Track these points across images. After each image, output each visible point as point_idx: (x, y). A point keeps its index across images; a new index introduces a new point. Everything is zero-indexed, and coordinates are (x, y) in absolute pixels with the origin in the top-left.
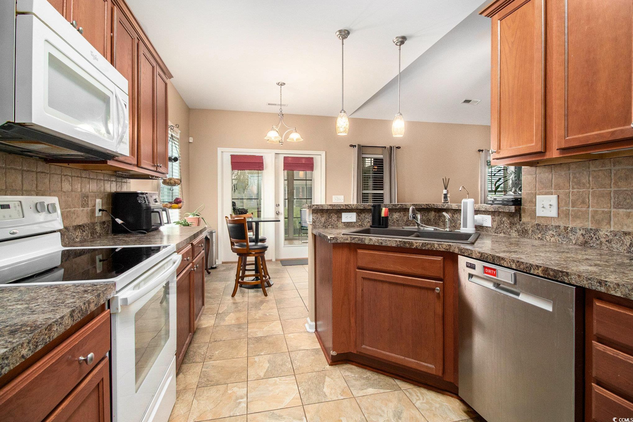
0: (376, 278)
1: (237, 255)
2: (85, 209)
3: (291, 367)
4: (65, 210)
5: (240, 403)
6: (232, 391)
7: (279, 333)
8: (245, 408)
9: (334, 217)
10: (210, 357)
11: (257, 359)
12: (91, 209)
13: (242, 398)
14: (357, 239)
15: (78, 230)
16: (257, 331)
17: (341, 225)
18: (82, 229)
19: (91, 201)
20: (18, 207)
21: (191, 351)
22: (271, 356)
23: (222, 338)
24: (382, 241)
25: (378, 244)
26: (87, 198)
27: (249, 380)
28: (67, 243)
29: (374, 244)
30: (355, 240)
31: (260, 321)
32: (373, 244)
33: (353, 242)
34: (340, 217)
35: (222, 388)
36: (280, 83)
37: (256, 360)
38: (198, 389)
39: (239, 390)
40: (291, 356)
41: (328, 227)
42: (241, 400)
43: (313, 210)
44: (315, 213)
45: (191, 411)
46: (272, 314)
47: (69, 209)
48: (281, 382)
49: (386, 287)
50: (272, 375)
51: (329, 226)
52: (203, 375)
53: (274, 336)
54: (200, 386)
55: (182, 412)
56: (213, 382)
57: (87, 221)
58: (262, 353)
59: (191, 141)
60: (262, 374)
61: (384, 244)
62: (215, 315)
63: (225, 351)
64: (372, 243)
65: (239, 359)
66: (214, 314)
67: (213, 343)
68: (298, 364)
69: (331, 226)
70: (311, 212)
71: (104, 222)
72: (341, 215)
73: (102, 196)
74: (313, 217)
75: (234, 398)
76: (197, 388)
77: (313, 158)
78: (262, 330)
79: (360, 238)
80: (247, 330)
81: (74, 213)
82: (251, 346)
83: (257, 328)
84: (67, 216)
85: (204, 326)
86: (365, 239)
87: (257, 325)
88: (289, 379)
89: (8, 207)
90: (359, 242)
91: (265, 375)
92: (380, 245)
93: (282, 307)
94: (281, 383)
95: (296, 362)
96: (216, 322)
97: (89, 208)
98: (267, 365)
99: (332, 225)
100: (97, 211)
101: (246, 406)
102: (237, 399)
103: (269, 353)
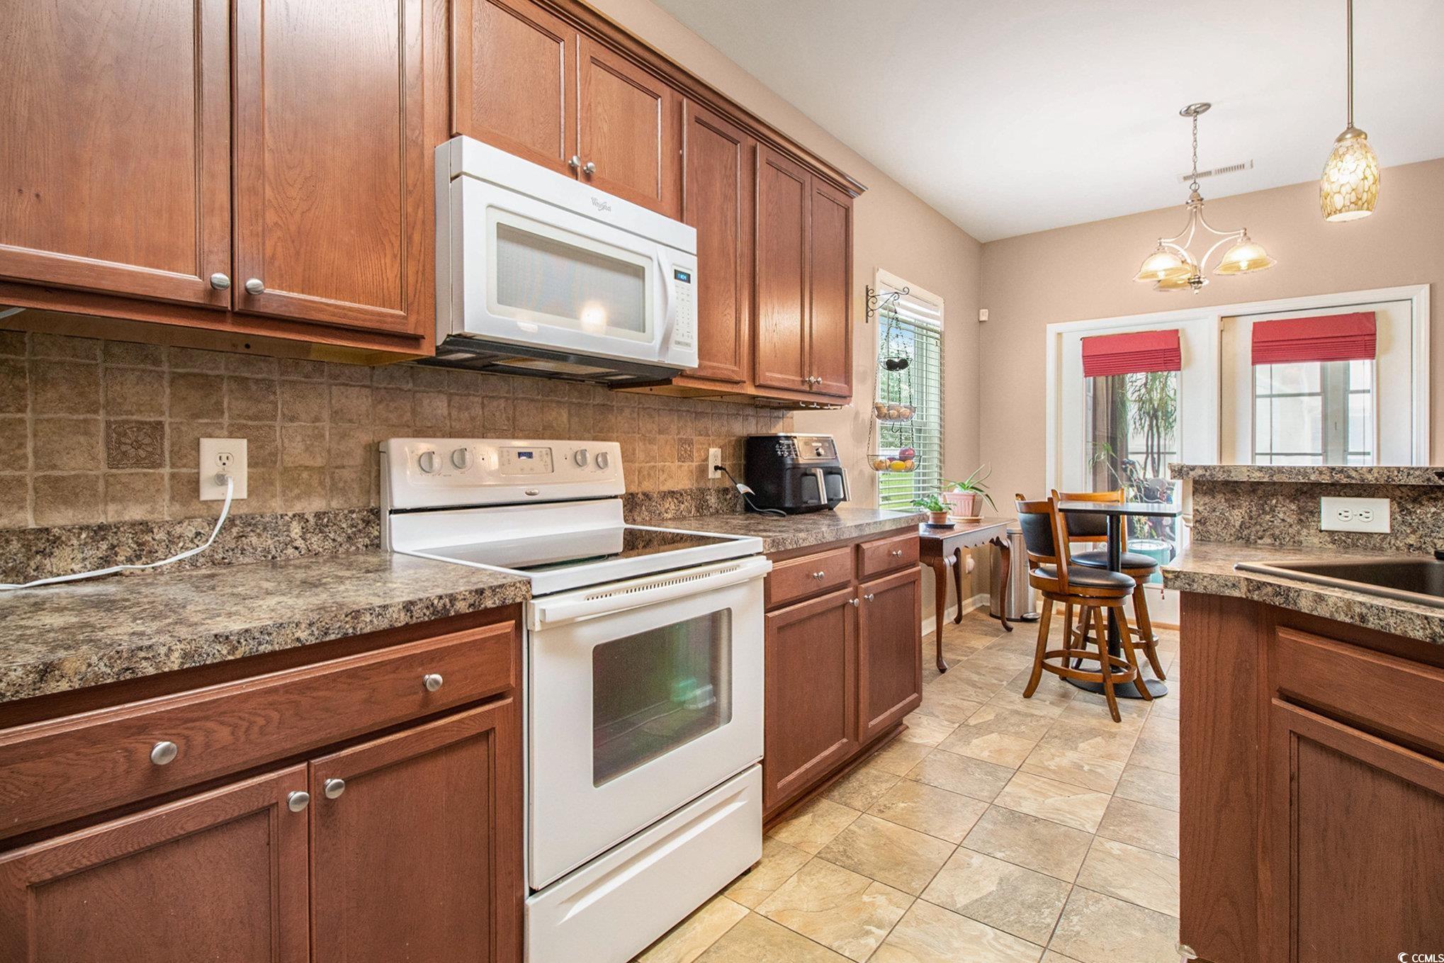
0: (1345, 748)
1: (1043, 594)
2: (686, 464)
3: (1049, 925)
4: (644, 464)
5: (868, 933)
6: (871, 899)
7: (1083, 825)
8: (871, 950)
9: (1286, 512)
10: (882, 808)
11: (977, 860)
12: (699, 466)
13: (880, 926)
14: (1270, 589)
15: (670, 499)
16: (1025, 798)
17: (1316, 540)
18: (677, 499)
19: (699, 450)
20: (545, 456)
21: (858, 780)
22: (1017, 872)
23: (936, 779)
24: (1364, 611)
25: (1348, 620)
26: (689, 446)
27: (922, 896)
28: (647, 518)
29: (1332, 614)
30: (1264, 591)
31: (1053, 776)
32: (1328, 615)
33: (1256, 598)
34: (1312, 513)
35: (858, 881)
36: (1193, 108)
37: (973, 861)
38: (815, 859)
39: (886, 906)
40: (1072, 897)
41: (1259, 541)
42: (874, 929)
43: (1195, 482)
44: (1205, 494)
45: (775, 894)
46: (1100, 770)
47: (653, 464)
48: (994, 943)
49: (1389, 792)
50: (984, 914)
51: (1261, 538)
52: (847, 838)
53: (1063, 829)
54: (823, 855)
55: (761, 885)
56: (850, 861)
57: (690, 486)
58: (999, 855)
59: (983, 318)
60: (961, 901)
61: (1373, 623)
62: (957, 725)
63: (920, 811)
64: (1323, 611)
65: (936, 842)
66: (954, 723)
67: (909, 783)
68: (1077, 928)
69: (1268, 540)
70: (1191, 490)
71: (727, 489)
72: (1319, 503)
73: (722, 443)
74: (1196, 503)
75: (864, 916)
76: (816, 856)
77: (1373, 314)
78: (1041, 799)
79: (1279, 586)
80: (1004, 784)
81: (663, 471)
82: (986, 825)
83: (1031, 789)
84: (649, 475)
85: (915, 741)
86: (1299, 591)
87: (1037, 783)
88: (1022, 949)
89: (530, 455)
90: (1278, 601)
91: (966, 907)
92: (1358, 623)
93: (1146, 764)
94: (993, 947)
95: (1075, 919)
96: (947, 741)
97: (695, 464)
98: (990, 886)
99: (1275, 537)
100: (711, 469)
101: (875, 947)
102: (869, 922)
103: (1017, 861)
